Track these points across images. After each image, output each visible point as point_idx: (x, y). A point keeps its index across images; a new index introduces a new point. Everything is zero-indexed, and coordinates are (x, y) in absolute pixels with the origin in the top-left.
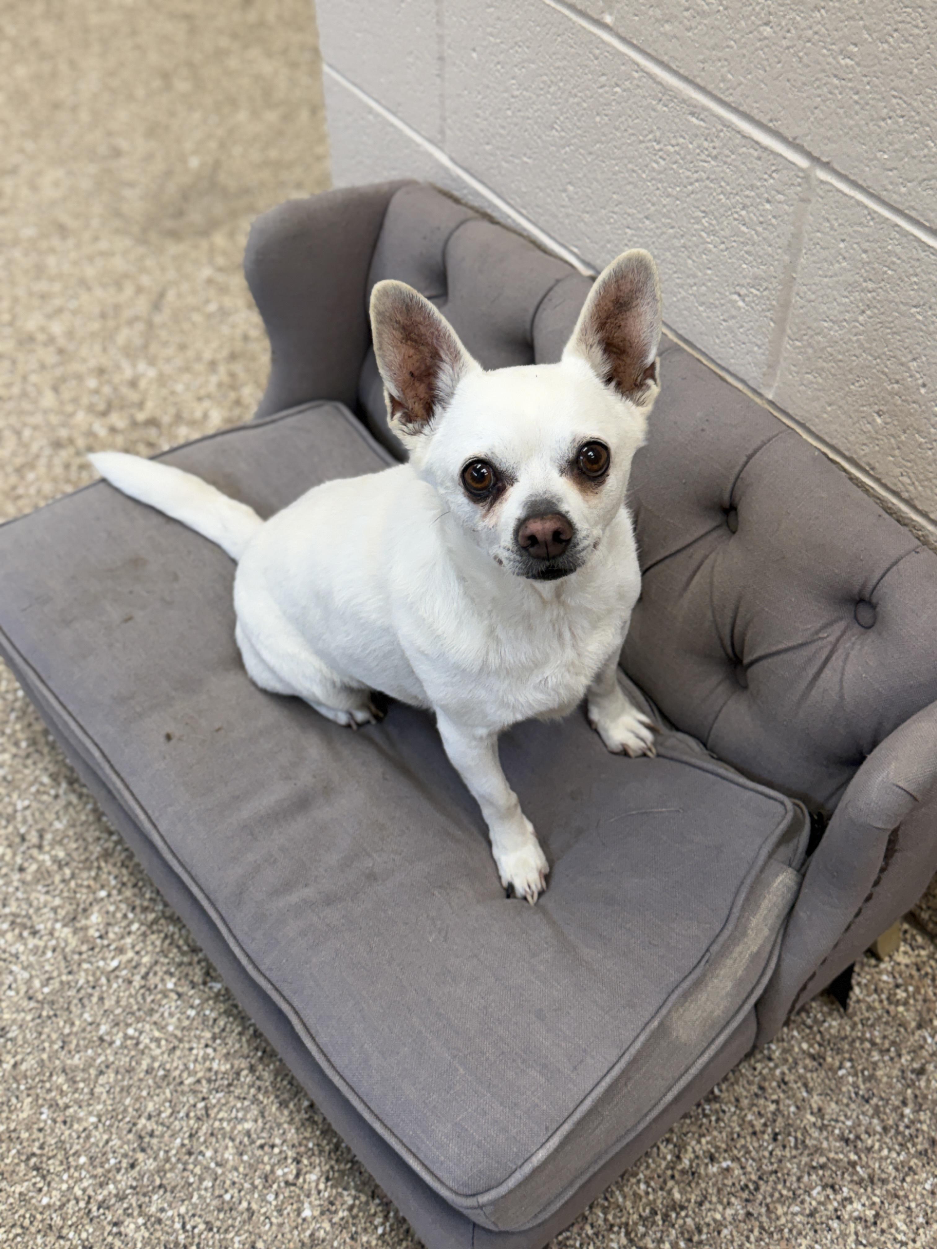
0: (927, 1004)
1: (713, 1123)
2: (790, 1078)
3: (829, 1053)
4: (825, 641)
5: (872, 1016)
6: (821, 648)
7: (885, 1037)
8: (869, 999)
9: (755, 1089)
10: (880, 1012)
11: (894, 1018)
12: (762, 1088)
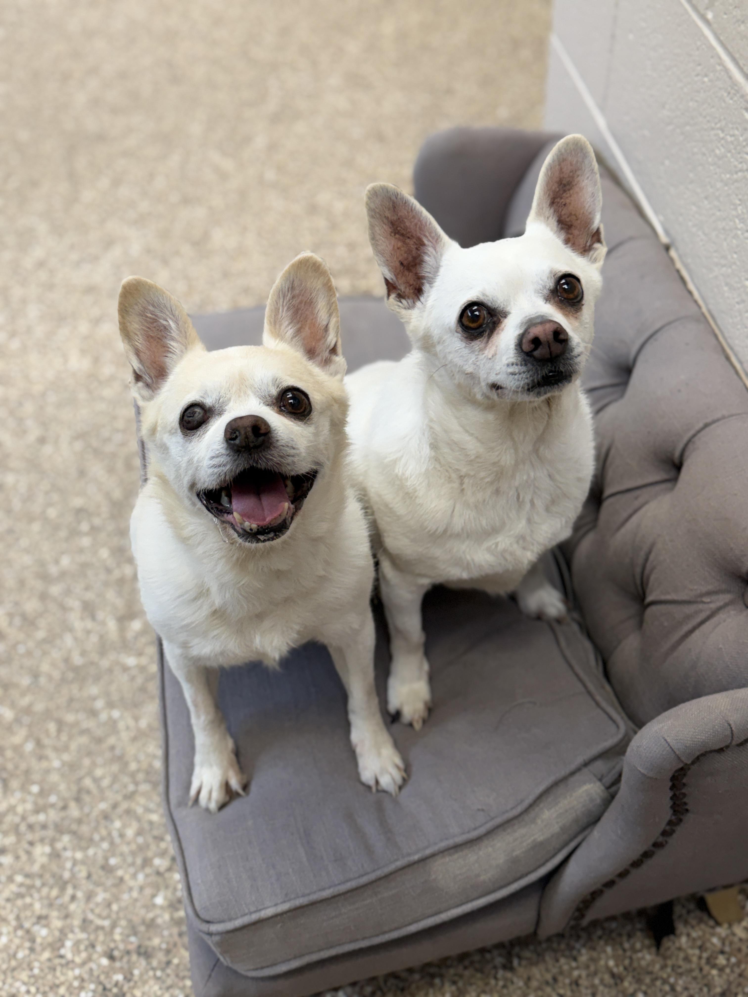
0: (741, 980)
1: (499, 988)
2: (584, 982)
3: (629, 978)
4: (706, 606)
5: (685, 966)
6: (701, 611)
7: (686, 989)
8: (690, 952)
9: (549, 977)
10: (694, 966)
11: (704, 977)
12: (555, 979)
